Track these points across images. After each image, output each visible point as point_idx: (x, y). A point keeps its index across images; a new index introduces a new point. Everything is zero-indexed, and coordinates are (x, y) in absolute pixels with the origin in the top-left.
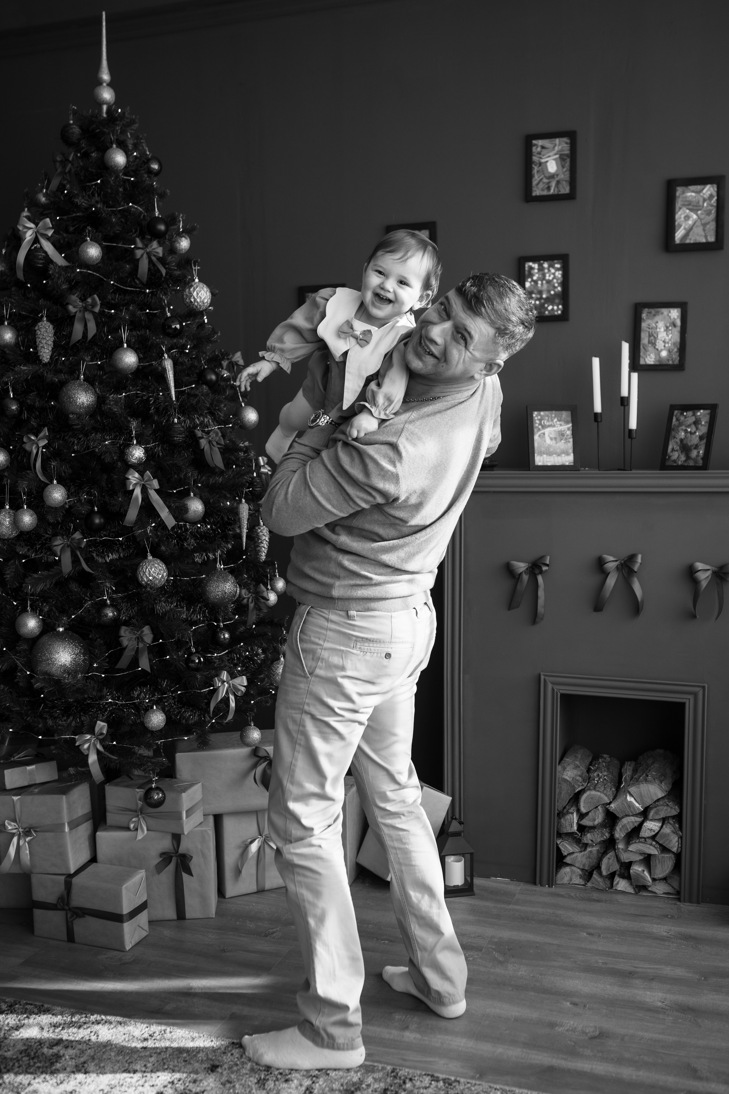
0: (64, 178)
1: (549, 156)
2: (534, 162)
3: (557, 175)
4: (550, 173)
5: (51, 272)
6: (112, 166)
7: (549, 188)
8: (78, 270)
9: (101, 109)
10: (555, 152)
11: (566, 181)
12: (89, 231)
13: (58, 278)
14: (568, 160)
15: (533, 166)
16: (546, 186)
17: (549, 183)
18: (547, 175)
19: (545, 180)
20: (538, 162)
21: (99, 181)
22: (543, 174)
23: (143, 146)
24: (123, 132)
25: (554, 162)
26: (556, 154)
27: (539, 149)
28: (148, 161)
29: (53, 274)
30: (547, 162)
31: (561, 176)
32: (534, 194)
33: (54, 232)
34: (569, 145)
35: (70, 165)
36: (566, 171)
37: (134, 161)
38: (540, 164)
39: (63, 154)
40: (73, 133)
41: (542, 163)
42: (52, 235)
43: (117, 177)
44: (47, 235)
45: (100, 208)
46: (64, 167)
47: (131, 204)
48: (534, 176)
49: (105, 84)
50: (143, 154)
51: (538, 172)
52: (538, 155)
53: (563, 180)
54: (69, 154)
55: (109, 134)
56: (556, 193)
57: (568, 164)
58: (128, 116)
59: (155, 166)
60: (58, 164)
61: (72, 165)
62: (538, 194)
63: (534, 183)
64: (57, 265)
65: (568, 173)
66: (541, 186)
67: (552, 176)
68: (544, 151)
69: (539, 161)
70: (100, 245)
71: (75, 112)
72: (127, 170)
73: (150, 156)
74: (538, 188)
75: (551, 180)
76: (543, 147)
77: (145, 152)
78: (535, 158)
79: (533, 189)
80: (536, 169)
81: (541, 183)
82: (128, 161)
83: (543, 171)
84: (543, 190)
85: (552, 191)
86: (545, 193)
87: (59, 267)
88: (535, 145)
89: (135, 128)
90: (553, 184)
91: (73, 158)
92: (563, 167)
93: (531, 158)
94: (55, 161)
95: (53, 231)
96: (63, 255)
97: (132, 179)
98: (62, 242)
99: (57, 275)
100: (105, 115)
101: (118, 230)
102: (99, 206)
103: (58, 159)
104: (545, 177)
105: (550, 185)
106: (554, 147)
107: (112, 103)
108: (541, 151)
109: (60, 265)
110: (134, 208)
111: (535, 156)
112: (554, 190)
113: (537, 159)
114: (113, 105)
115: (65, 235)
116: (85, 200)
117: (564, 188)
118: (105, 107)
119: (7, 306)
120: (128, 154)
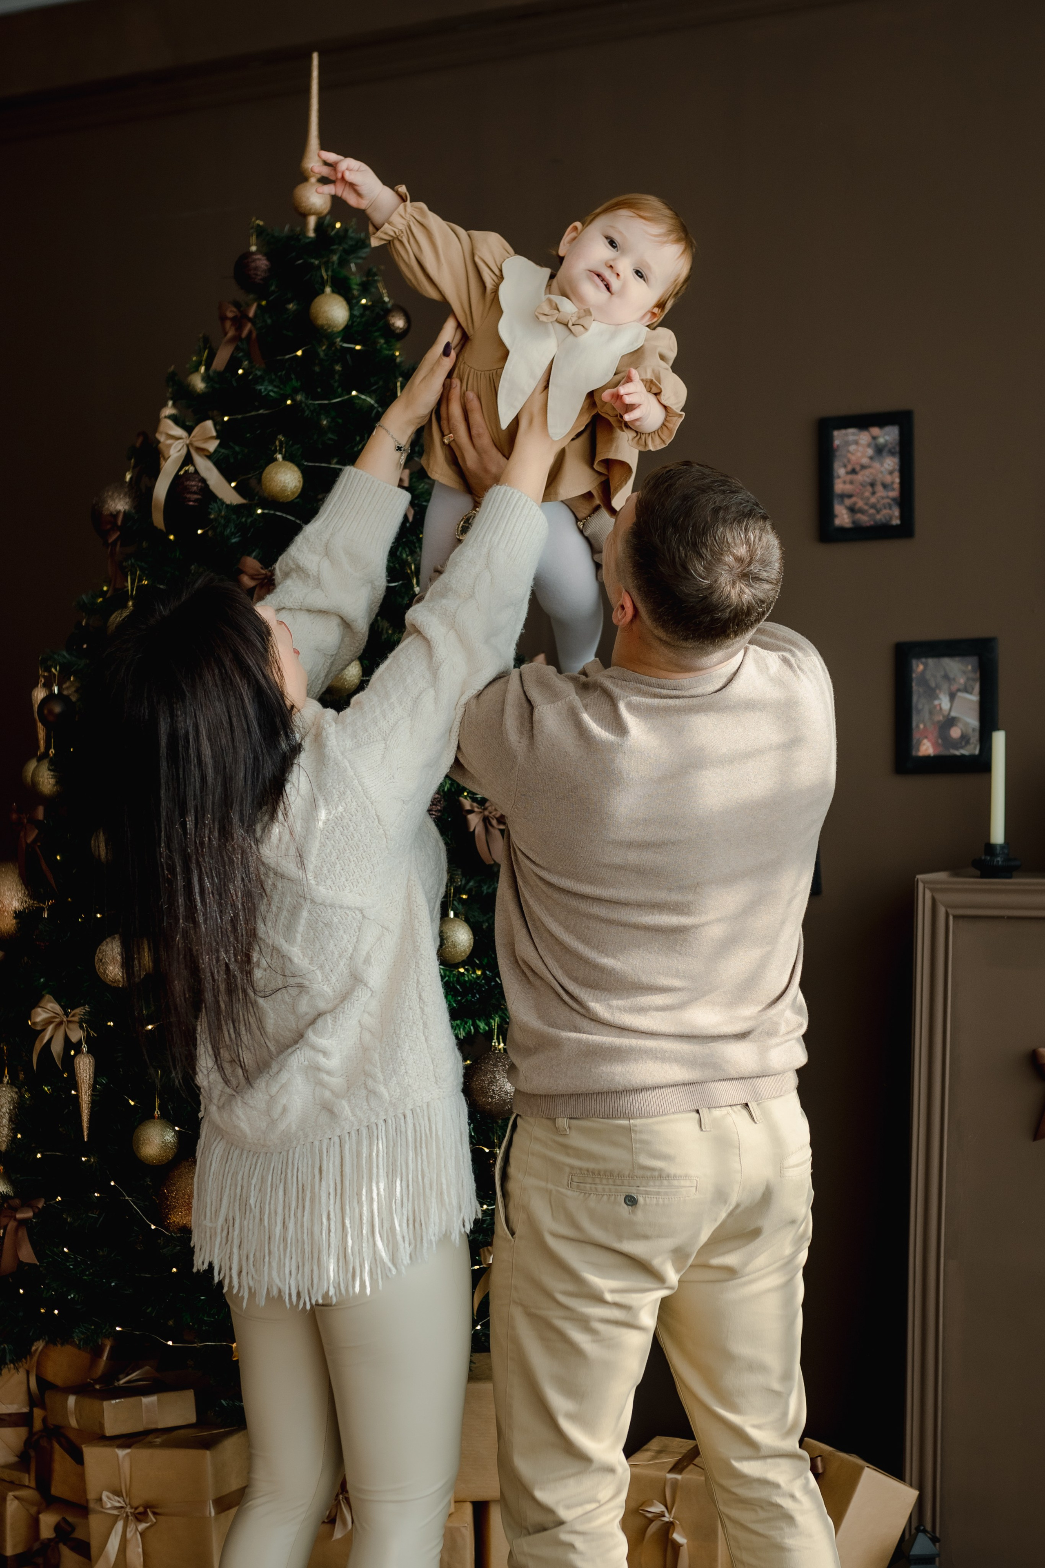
0: (237, 349)
5: (212, 516)
6: (322, 326)
8: (259, 511)
9: (305, 224)
12: (281, 443)
13: (225, 526)
21: (299, 353)
23: (377, 288)
24: (343, 262)
28: (387, 312)
29: (215, 519)
33: (220, 445)
35: (249, 326)
37: (362, 315)
39: (237, 305)
40: (256, 268)
42: (215, 451)
43: (332, 344)
44: (207, 451)
45: (301, 402)
46: (239, 328)
47: (354, 393)
49: (313, 180)
50: (378, 301)
54: (249, 306)
55: (319, 268)
58: (353, 235)
59: (399, 323)
60: (228, 324)
61: (254, 324)
64: (223, 503)
70: (299, 466)
71: (260, 232)
72: (349, 332)
73: (389, 306)
77: (381, 297)
82: (352, 316)
87: (228, 506)
89: (364, 255)
91: (256, 313)
94: (223, 318)
95: (217, 442)
96: (233, 484)
97: (358, 347)
98: (232, 460)
99: (223, 521)
100: (311, 234)
101: (330, 439)
102: (299, 398)
103: (230, 315)
107: (325, 212)
109: (228, 502)
110: (360, 398)
114: (326, 215)
115: (237, 449)
116: (275, 386)
118: (312, 221)
119: (133, 574)
120: (351, 302)
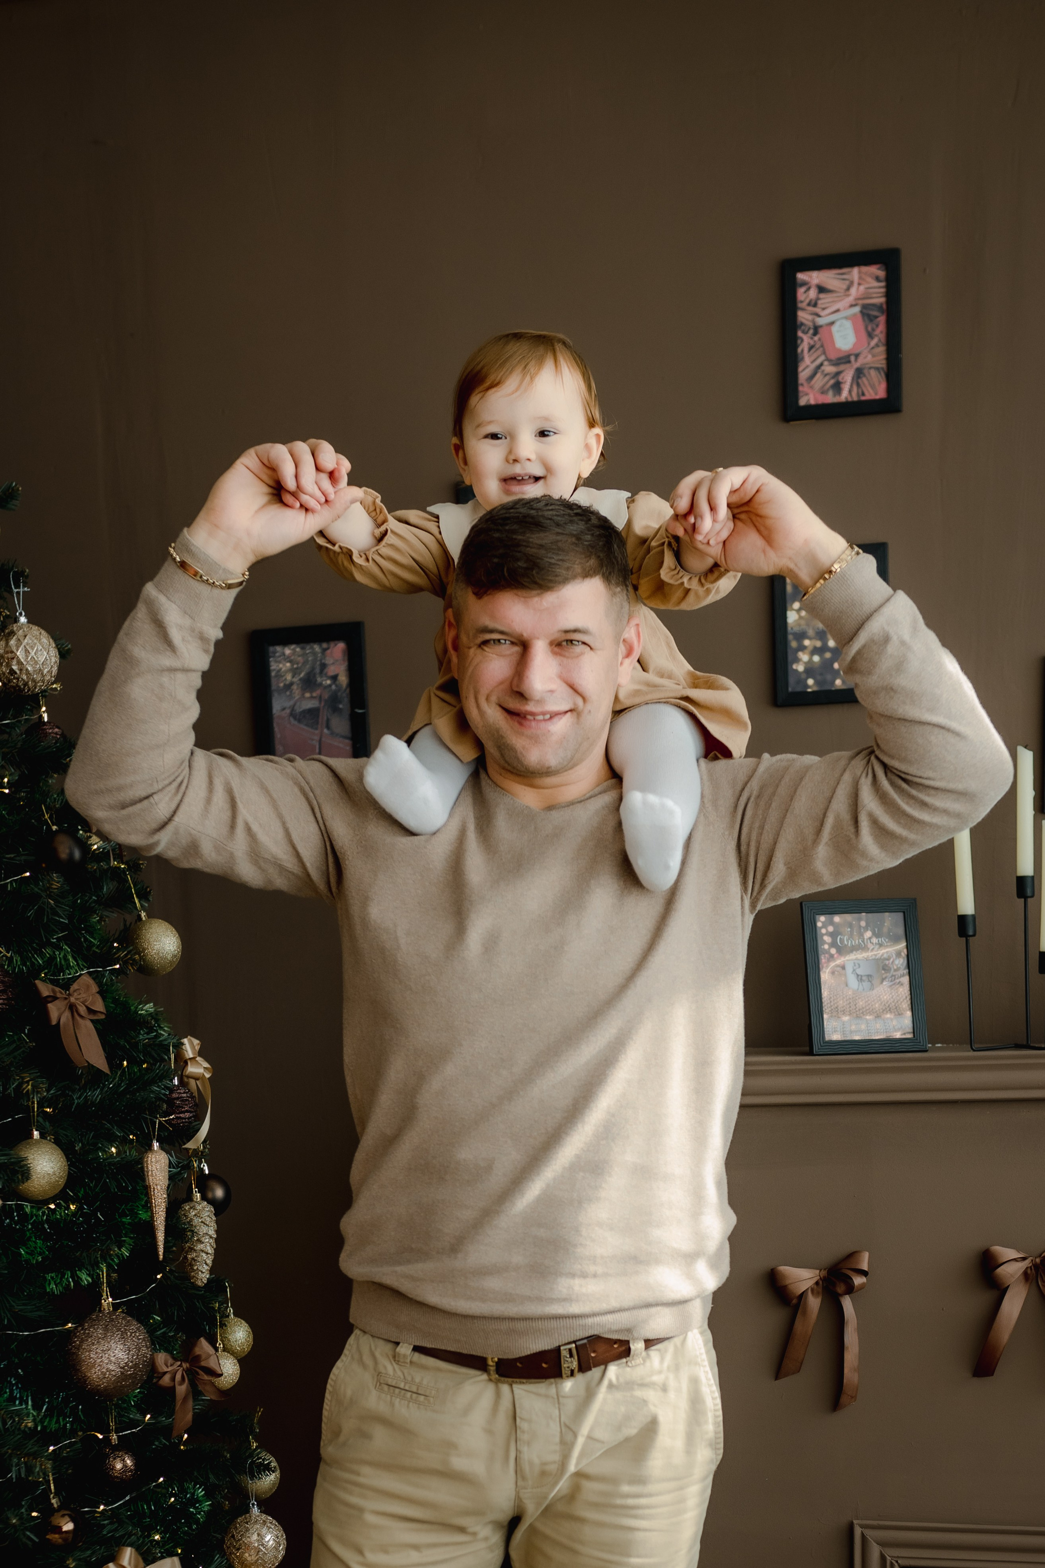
1: (838, 311)
2: (802, 324)
3: (857, 356)
4: (839, 350)
7: (837, 387)
10: (850, 299)
11: (877, 369)
14: (882, 319)
15: (800, 334)
16: (832, 382)
17: (838, 374)
18: (833, 356)
19: (829, 369)
20: (810, 324)
22: (824, 353)
25: (848, 325)
26: (852, 306)
27: (813, 294)
30: (832, 323)
31: (866, 359)
32: (803, 402)
34: (883, 284)
36: (877, 345)
38: (816, 330)
41: (821, 326)
48: (803, 359)
51: (811, 348)
52: (811, 309)
53: (870, 368)
56: (855, 398)
57: (881, 330)
62: (812, 402)
63: (803, 374)
65: (882, 349)
66: (819, 381)
67: (845, 359)
68: (825, 298)
69: (813, 322)
74: (811, 387)
75: (842, 367)
76: (821, 289)
78: (803, 316)
79: (801, 388)
80: (805, 341)
81: (818, 375)
83: (822, 346)
84: (823, 392)
85: (844, 396)
86: (830, 398)
88: (804, 284)
90: (848, 377)
92: (870, 336)
93: (795, 316)
104: (827, 359)
105: (840, 378)
106: (848, 289)
108: (818, 299)
111: (803, 309)
112: (850, 392)
113: (810, 317)
117: (873, 387)
